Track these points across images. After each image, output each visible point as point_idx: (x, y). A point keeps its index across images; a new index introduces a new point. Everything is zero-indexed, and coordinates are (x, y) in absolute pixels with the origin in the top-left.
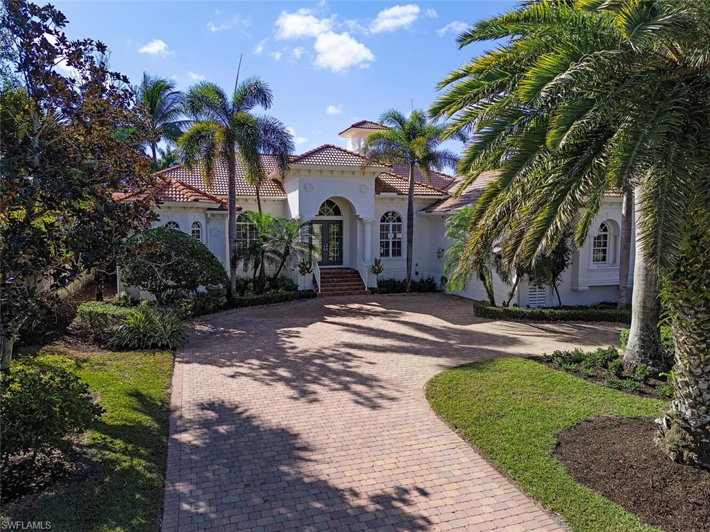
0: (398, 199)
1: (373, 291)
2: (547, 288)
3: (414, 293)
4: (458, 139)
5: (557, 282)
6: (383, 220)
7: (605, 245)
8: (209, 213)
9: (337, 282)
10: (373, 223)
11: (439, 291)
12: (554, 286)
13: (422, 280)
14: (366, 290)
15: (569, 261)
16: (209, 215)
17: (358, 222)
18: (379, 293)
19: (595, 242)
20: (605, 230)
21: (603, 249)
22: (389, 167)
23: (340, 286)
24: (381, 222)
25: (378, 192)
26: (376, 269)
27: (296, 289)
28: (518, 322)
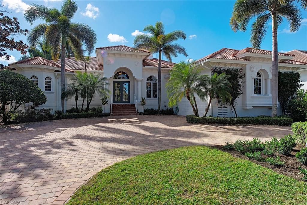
0: (154, 69)
1: (140, 114)
2: (229, 107)
3: (161, 115)
4: (182, 38)
5: (235, 104)
6: (148, 80)
7: (260, 84)
8: (56, 73)
9: (123, 109)
10: (142, 80)
11: (175, 114)
12: (233, 106)
13: (167, 110)
14: (137, 113)
15: (241, 92)
16: (56, 74)
17: (135, 80)
18: (144, 115)
19: (255, 83)
20: (260, 76)
21: (259, 87)
22: (148, 52)
23: (123, 111)
24: (147, 81)
25: (144, 65)
26: (143, 103)
27: (101, 112)
28: (211, 125)
